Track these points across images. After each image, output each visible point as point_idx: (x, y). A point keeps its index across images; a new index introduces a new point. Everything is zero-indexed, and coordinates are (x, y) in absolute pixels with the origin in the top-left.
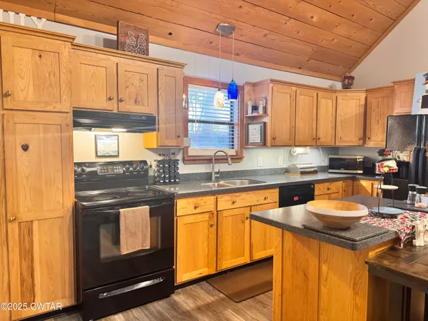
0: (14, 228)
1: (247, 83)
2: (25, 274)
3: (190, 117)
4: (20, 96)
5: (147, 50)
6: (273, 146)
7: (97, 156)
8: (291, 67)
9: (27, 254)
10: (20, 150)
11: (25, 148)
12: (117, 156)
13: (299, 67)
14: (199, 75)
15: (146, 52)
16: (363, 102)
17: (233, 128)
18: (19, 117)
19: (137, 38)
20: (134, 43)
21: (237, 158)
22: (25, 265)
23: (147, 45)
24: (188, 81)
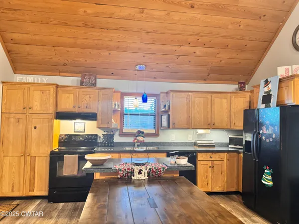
0: (28, 159)
1: (162, 93)
2: (32, 178)
3: (125, 113)
4: (35, 108)
5: (95, 83)
6: (174, 128)
7: (75, 132)
8: (197, 80)
9: (33, 169)
10: (33, 129)
11: (35, 128)
12: (84, 132)
13: (204, 79)
14: (130, 91)
15: (95, 85)
16: (248, 99)
17: (155, 117)
18: (34, 116)
19: (90, 79)
20: (88, 81)
21: (156, 135)
22: (32, 174)
23: (96, 81)
24: (123, 95)
